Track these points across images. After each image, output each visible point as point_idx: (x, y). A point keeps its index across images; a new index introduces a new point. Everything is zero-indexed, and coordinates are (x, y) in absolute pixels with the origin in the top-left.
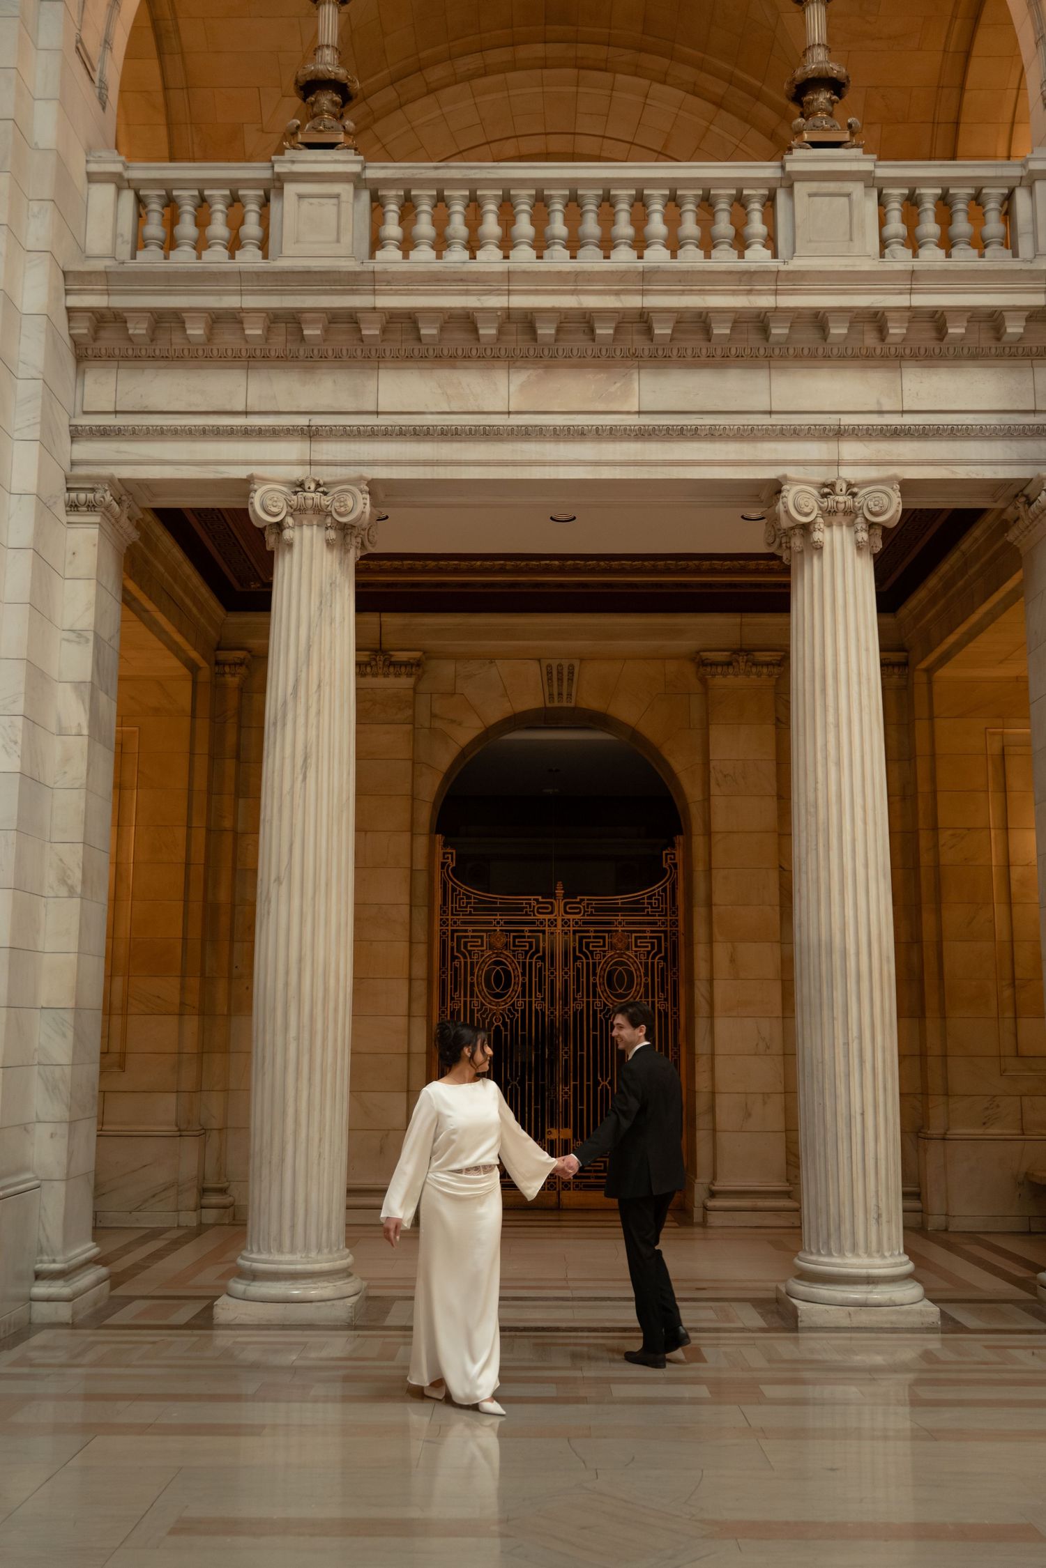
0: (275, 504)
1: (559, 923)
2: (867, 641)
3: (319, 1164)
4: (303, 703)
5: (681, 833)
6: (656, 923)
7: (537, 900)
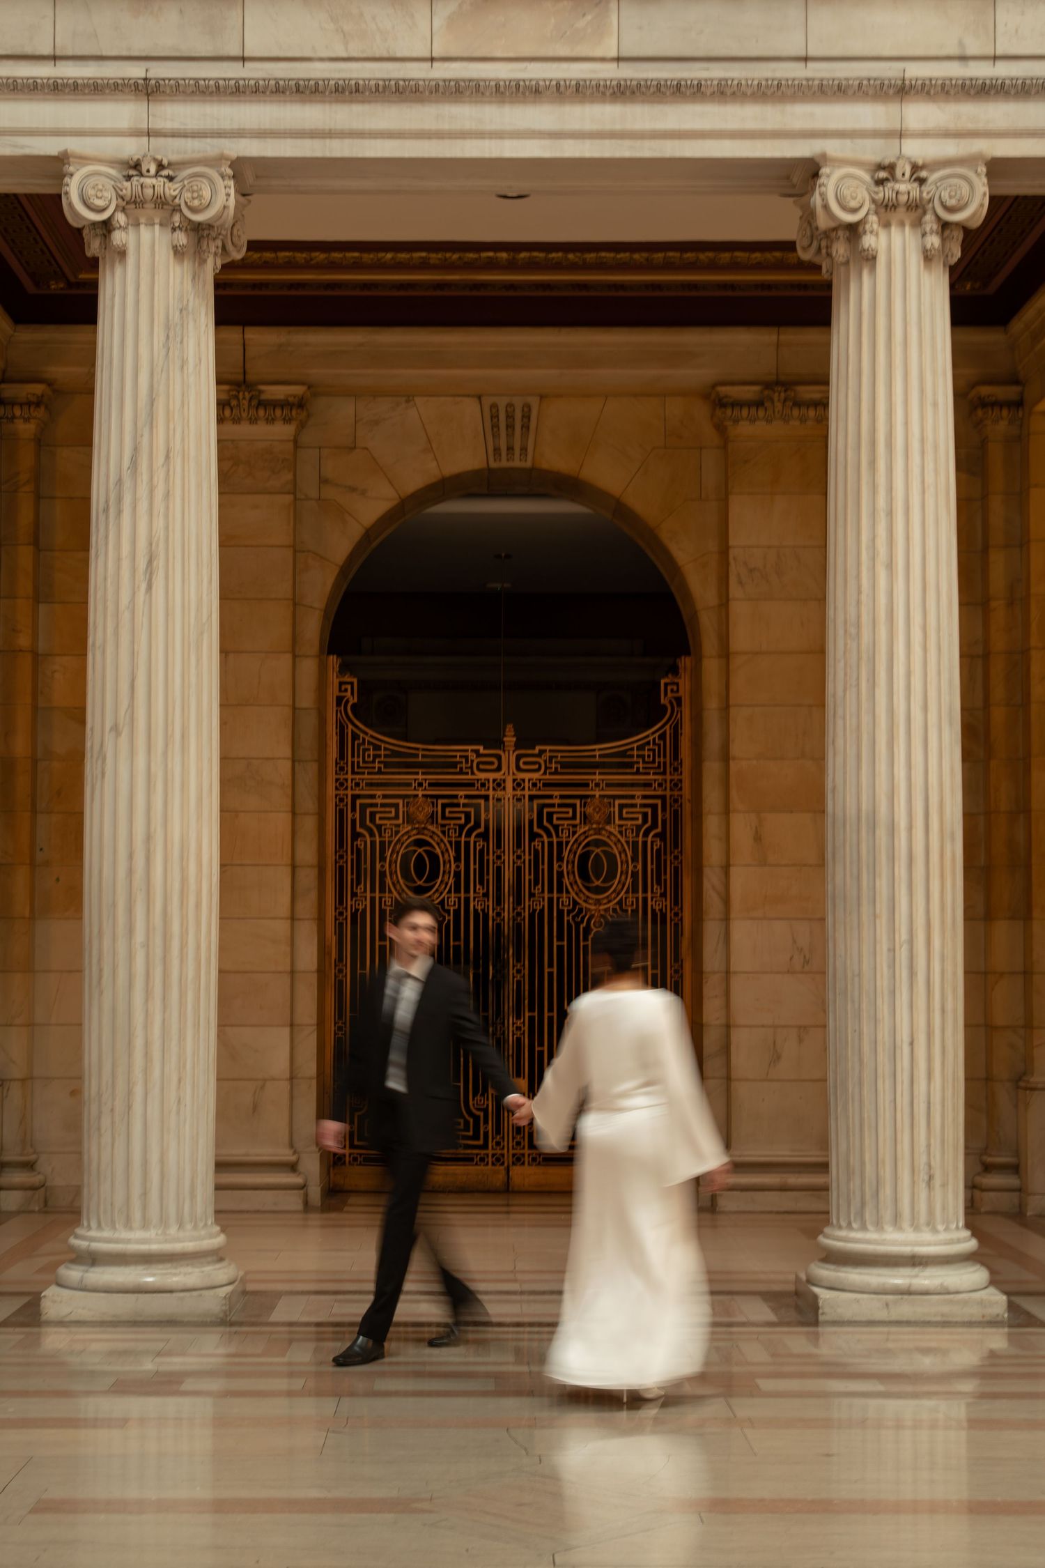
0: (99, 194)
1: (509, 785)
2: (935, 393)
3: (178, 1112)
4: (145, 483)
5: (688, 653)
6: (650, 785)
7: (477, 752)
